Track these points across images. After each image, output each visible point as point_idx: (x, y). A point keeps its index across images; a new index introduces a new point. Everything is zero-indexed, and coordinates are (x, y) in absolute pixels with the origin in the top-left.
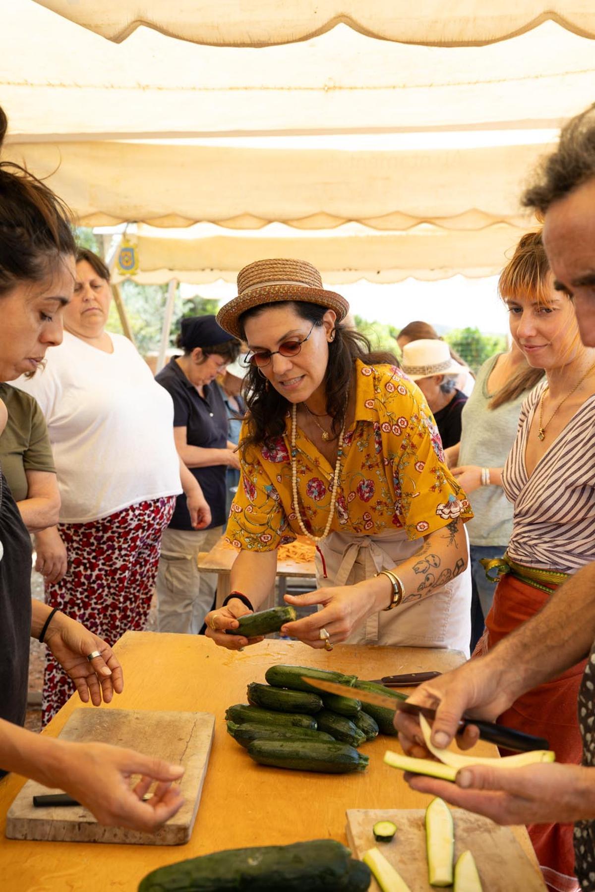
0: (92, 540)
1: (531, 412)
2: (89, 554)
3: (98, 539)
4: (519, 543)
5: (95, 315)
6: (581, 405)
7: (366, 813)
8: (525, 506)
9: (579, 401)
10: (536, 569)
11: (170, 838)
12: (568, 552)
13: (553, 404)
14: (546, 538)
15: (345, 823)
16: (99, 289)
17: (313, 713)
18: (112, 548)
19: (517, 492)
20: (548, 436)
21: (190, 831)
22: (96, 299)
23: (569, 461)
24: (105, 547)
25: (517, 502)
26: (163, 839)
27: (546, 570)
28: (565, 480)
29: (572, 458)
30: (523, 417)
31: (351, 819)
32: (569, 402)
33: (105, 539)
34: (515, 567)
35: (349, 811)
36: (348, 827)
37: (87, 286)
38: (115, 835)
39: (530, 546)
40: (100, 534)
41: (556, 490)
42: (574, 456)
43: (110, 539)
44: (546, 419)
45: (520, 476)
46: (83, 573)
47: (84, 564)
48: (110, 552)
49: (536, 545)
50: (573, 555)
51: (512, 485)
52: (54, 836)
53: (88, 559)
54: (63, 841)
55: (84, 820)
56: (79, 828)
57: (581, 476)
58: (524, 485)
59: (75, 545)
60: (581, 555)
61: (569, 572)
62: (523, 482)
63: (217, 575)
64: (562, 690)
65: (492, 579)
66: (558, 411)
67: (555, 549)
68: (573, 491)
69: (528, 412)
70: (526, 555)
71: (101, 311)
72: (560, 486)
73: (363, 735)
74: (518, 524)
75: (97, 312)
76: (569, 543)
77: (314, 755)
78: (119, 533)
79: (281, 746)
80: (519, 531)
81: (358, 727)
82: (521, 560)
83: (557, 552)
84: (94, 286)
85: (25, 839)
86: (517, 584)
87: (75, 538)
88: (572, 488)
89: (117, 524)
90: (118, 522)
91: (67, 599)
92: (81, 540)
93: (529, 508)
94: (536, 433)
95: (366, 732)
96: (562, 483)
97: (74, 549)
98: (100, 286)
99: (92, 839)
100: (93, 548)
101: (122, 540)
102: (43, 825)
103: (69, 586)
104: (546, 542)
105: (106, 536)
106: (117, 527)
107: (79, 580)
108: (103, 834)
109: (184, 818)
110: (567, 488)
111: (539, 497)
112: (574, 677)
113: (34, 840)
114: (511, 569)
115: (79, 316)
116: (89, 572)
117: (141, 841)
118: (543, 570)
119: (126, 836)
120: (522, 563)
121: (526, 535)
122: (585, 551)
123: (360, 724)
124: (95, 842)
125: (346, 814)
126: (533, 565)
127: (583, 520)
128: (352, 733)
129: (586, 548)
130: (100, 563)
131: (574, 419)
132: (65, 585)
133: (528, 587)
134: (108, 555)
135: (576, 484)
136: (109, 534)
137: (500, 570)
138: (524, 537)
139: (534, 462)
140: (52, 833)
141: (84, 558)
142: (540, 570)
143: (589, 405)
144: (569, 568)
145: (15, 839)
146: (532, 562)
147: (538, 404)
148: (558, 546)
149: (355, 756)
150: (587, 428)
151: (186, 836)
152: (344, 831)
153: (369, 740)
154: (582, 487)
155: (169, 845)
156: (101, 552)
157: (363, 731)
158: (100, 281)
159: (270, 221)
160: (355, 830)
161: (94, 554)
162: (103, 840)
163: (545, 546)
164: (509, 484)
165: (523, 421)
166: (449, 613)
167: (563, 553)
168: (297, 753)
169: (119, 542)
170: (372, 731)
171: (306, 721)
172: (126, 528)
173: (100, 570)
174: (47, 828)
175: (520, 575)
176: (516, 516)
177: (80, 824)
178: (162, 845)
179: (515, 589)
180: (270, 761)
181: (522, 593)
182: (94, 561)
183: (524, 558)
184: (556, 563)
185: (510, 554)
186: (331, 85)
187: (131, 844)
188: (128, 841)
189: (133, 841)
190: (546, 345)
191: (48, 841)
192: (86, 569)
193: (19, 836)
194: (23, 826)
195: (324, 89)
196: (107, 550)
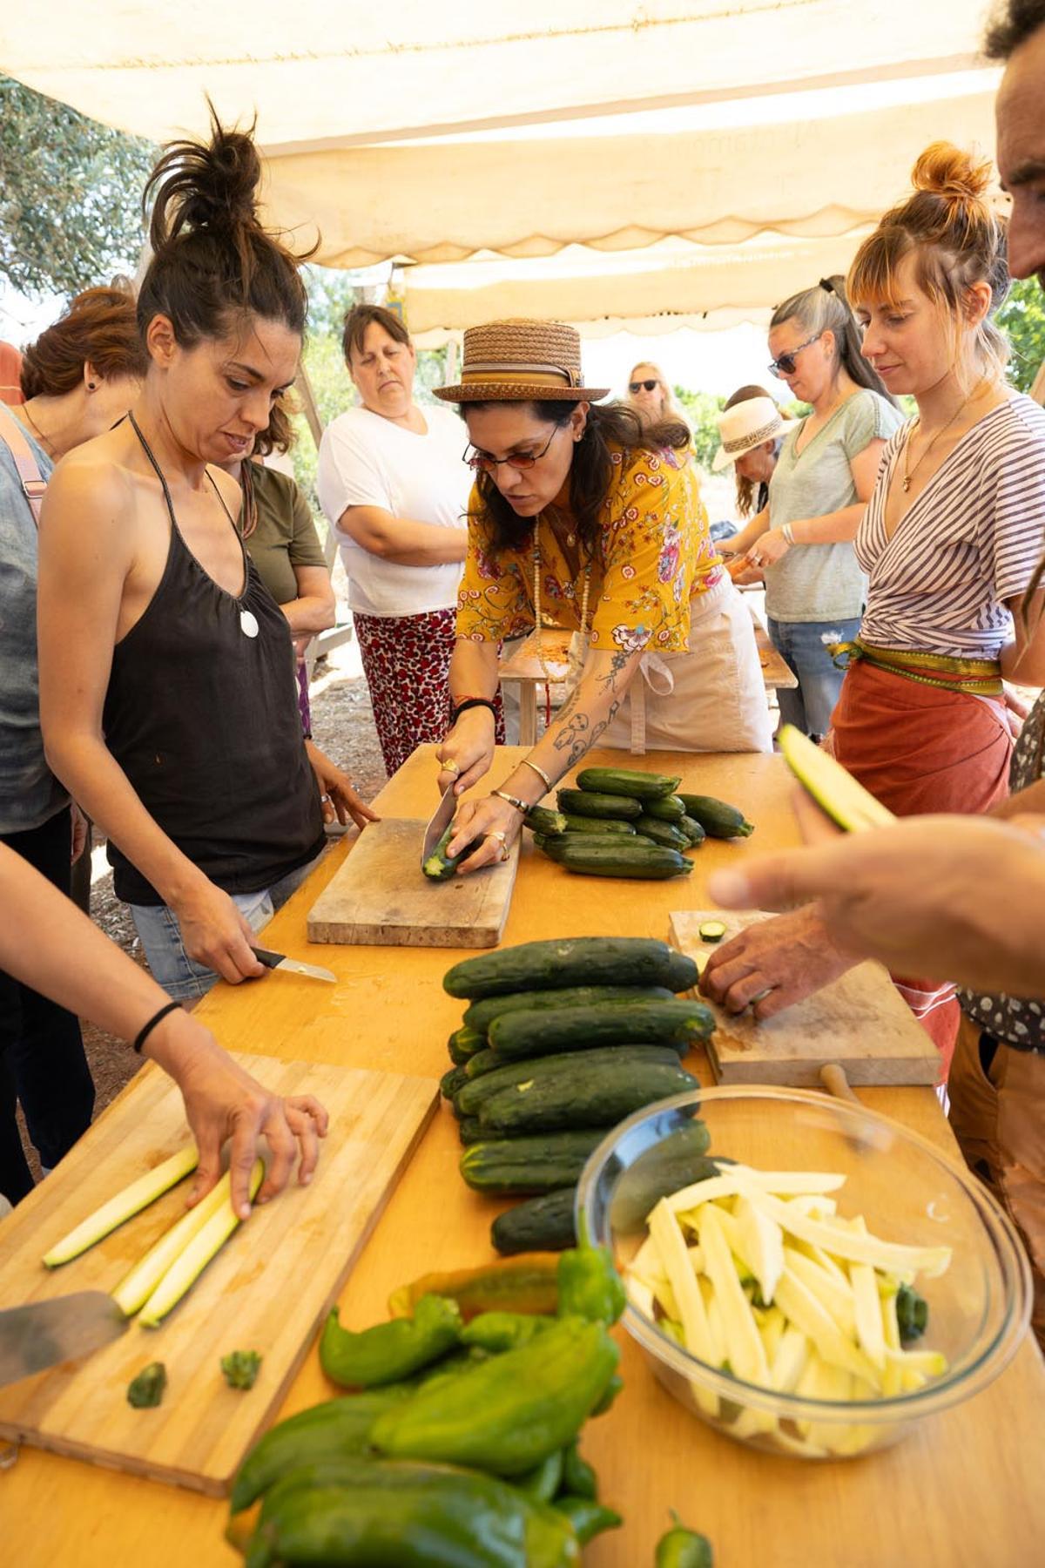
0: (415, 650)
1: (894, 457)
2: (414, 665)
3: (422, 649)
4: (874, 622)
5: (393, 391)
6: (960, 439)
7: (691, 915)
8: (883, 577)
9: (959, 434)
10: (895, 651)
11: (479, 941)
12: (936, 628)
13: (925, 441)
14: (909, 612)
15: (670, 925)
16: (395, 356)
17: (632, 819)
18: (437, 658)
19: (874, 560)
20: (914, 486)
21: (500, 935)
22: (393, 370)
23: (942, 512)
24: (430, 657)
25: (874, 572)
26: (472, 942)
27: (907, 652)
28: (936, 537)
29: (945, 509)
30: (882, 466)
31: (675, 919)
32: (943, 438)
33: (429, 648)
34: (869, 651)
35: (673, 914)
36: (672, 930)
37: (380, 354)
38: (421, 939)
39: (888, 624)
40: (423, 643)
41: (924, 551)
42: (947, 506)
43: (434, 649)
44: (914, 463)
45: (879, 540)
46: (409, 685)
47: (410, 677)
48: (436, 663)
49: (896, 621)
50: (942, 631)
51: (867, 552)
52: (358, 940)
53: (413, 671)
54: (366, 945)
55: (388, 923)
56: (383, 932)
57: (956, 531)
58: (883, 549)
59: (399, 655)
60: (951, 631)
61: (936, 651)
62: (881, 547)
63: (519, 684)
64: (919, 789)
65: (840, 667)
66: (930, 450)
67: (920, 625)
68: (945, 551)
69: (890, 458)
70: (883, 635)
71: (400, 383)
72: (928, 547)
73: (688, 840)
74: (874, 598)
75: (395, 386)
76: (937, 617)
77: (634, 861)
78: (444, 643)
79: (597, 853)
80: (874, 607)
81: (681, 832)
82: (876, 642)
83: (921, 628)
84: (388, 353)
85: (328, 943)
86: (871, 670)
87: (398, 647)
88: (944, 547)
89: (440, 633)
90: (441, 630)
91: (399, 714)
92: (404, 649)
93: (889, 578)
94: (899, 485)
95: (691, 838)
96: (932, 541)
97: (398, 660)
98: (395, 353)
99: (397, 942)
100: (418, 658)
101: (447, 650)
102: (344, 928)
103: (399, 699)
104: (908, 618)
105: (430, 645)
106: (441, 636)
107: (406, 694)
108: (408, 938)
109: (493, 922)
110: (937, 548)
111: (903, 561)
112: (936, 773)
113: (336, 944)
114: (864, 652)
115: (376, 393)
116: (415, 685)
117: (449, 944)
118: (903, 651)
119: (432, 938)
120: (877, 645)
121: (884, 610)
122: (957, 626)
123: (685, 830)
124: (400, 945)
125: (669, 917)
126: (891, 646)
127: (956, 586)
128: (676, 839)
129: (958, 622)
130: (426, 675)
131: (949, 459)
132: (395, 699)
133: (883, 673)
134: (434, 667)
135: (950, 541)
136: (432, 643)
137: (851, 655)
138: (881, 613)
139: (896, 520)
140: (355, 937)
141: (409, 670)
142: (899, 651)
143: (971, 438)
144: (936, 647)
145: (317, 943)
146: (889, 643)
147: (903, 445)
148: (923, 621)
149: (679, 860)
150: (967, 468)
151: (496, 939)
152: (667, 934)
153: (695, 846)
154: (955, 546)
155: (477, 948)
156: (426, 663)
157: (688, 836)
158: (395, 346)
159: (566, 243)
160: (680, 931)
161: (419, 666)
162: (409, 943)
163: (907, 622)
164: (864, 551)
165: (882, 472)
166: (741, 717)
167: (929, 629)
168: (614, 859)
169: (445, 652)
170: (698, 836)
171: (623, 827)
172: (450, 637)
173: (427, 684)
174: (350, 932)
175: (875, 660)
176: (872, 589)
177: (383, 927)
178: (471, 948)
179: (867, 676)
180: (585, 869)
181: (876, 680)
182: (419, 673)
183: (880, 639)
184: (919, 642)
185: (862, 636)
186: (641, 18)
187: (438, 947)
188: (434, 944)
189: (440, 944)
190: (898, 365)
191: (351, 944)
192: (412, 682)
193: (321, 940)
194: (324, 930)
195: (633, 26)
196: (433, 661)
